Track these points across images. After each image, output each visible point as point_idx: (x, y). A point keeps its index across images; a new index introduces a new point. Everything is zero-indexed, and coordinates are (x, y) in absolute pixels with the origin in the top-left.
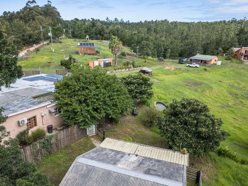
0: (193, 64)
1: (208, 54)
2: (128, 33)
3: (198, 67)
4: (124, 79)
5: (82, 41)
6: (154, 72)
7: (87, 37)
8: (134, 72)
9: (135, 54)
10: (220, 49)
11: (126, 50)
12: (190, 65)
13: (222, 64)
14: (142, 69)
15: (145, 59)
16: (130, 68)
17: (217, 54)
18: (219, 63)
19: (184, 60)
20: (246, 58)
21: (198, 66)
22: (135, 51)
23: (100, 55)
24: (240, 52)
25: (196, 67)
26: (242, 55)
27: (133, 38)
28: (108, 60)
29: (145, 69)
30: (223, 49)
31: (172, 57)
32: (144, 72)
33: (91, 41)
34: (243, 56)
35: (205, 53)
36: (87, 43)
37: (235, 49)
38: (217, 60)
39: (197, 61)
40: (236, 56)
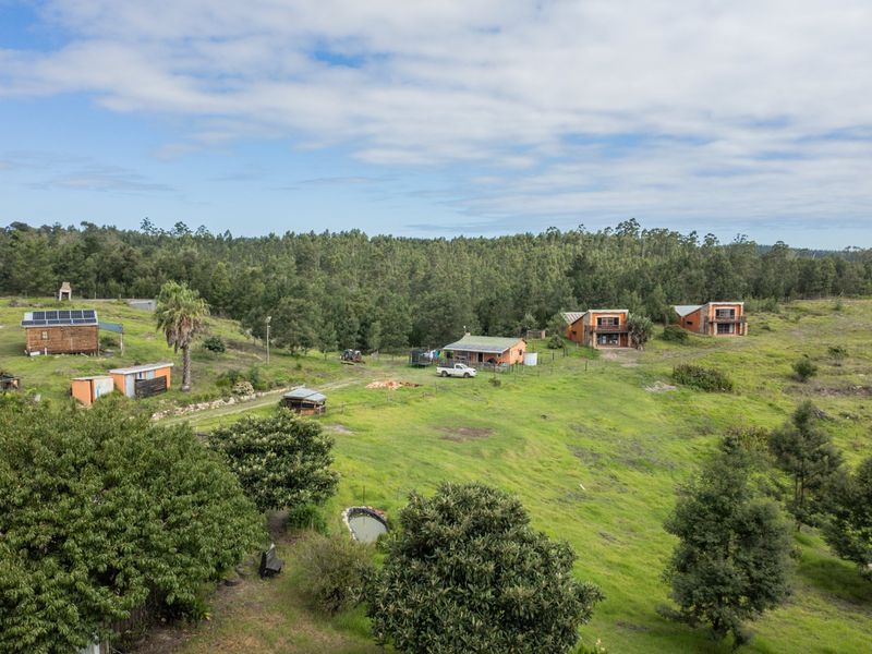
0: (457, 367)
1: (495, 334)
2: (227, 272)
3: (472, 377)
4: (223, 436)
5: (42, 304)
6: (332, 401)
7: (66, 288)
8: (259, 407)
9: (259, 342)
10: (529, 317)
11: (226, 329)
12: (449, 371)
13: (540, 362)
14: (287, 395)
15: (298, 357)
16: (243, 393)
17: (523, 333)
18: (532, 359)
19: (426, 354)
20: (604, 342)
21: (471, 371)
22: (259, 333)
23: (118, 355)
24: (584, 323)
25: (467, 375)
26: (591, 333)
27: (247, 289)
28: (151, 372)
29: (299, 392)
30: (538, 315)
31: (389, 346)
32: (297, 404)
33: (80, 304)
34: (595, 335)
35: (486, 330)
36: (63, 309)
37: (571, 317)
38: (524, 350)
39: (466, 356)
40: (575, 335)
